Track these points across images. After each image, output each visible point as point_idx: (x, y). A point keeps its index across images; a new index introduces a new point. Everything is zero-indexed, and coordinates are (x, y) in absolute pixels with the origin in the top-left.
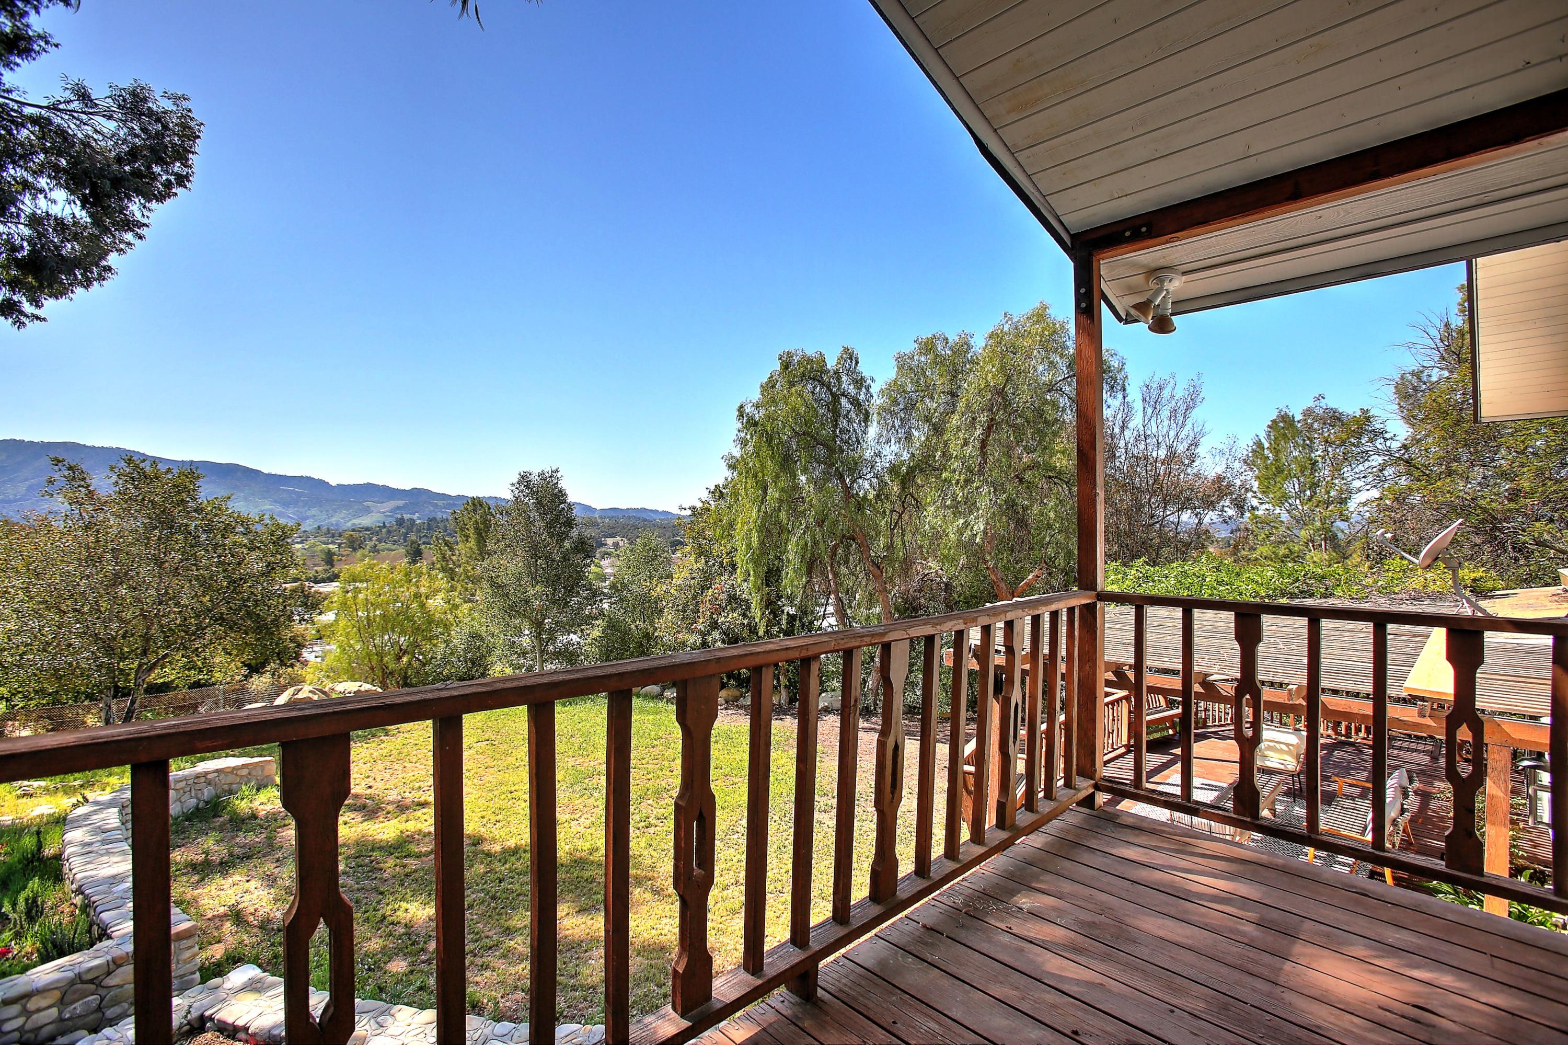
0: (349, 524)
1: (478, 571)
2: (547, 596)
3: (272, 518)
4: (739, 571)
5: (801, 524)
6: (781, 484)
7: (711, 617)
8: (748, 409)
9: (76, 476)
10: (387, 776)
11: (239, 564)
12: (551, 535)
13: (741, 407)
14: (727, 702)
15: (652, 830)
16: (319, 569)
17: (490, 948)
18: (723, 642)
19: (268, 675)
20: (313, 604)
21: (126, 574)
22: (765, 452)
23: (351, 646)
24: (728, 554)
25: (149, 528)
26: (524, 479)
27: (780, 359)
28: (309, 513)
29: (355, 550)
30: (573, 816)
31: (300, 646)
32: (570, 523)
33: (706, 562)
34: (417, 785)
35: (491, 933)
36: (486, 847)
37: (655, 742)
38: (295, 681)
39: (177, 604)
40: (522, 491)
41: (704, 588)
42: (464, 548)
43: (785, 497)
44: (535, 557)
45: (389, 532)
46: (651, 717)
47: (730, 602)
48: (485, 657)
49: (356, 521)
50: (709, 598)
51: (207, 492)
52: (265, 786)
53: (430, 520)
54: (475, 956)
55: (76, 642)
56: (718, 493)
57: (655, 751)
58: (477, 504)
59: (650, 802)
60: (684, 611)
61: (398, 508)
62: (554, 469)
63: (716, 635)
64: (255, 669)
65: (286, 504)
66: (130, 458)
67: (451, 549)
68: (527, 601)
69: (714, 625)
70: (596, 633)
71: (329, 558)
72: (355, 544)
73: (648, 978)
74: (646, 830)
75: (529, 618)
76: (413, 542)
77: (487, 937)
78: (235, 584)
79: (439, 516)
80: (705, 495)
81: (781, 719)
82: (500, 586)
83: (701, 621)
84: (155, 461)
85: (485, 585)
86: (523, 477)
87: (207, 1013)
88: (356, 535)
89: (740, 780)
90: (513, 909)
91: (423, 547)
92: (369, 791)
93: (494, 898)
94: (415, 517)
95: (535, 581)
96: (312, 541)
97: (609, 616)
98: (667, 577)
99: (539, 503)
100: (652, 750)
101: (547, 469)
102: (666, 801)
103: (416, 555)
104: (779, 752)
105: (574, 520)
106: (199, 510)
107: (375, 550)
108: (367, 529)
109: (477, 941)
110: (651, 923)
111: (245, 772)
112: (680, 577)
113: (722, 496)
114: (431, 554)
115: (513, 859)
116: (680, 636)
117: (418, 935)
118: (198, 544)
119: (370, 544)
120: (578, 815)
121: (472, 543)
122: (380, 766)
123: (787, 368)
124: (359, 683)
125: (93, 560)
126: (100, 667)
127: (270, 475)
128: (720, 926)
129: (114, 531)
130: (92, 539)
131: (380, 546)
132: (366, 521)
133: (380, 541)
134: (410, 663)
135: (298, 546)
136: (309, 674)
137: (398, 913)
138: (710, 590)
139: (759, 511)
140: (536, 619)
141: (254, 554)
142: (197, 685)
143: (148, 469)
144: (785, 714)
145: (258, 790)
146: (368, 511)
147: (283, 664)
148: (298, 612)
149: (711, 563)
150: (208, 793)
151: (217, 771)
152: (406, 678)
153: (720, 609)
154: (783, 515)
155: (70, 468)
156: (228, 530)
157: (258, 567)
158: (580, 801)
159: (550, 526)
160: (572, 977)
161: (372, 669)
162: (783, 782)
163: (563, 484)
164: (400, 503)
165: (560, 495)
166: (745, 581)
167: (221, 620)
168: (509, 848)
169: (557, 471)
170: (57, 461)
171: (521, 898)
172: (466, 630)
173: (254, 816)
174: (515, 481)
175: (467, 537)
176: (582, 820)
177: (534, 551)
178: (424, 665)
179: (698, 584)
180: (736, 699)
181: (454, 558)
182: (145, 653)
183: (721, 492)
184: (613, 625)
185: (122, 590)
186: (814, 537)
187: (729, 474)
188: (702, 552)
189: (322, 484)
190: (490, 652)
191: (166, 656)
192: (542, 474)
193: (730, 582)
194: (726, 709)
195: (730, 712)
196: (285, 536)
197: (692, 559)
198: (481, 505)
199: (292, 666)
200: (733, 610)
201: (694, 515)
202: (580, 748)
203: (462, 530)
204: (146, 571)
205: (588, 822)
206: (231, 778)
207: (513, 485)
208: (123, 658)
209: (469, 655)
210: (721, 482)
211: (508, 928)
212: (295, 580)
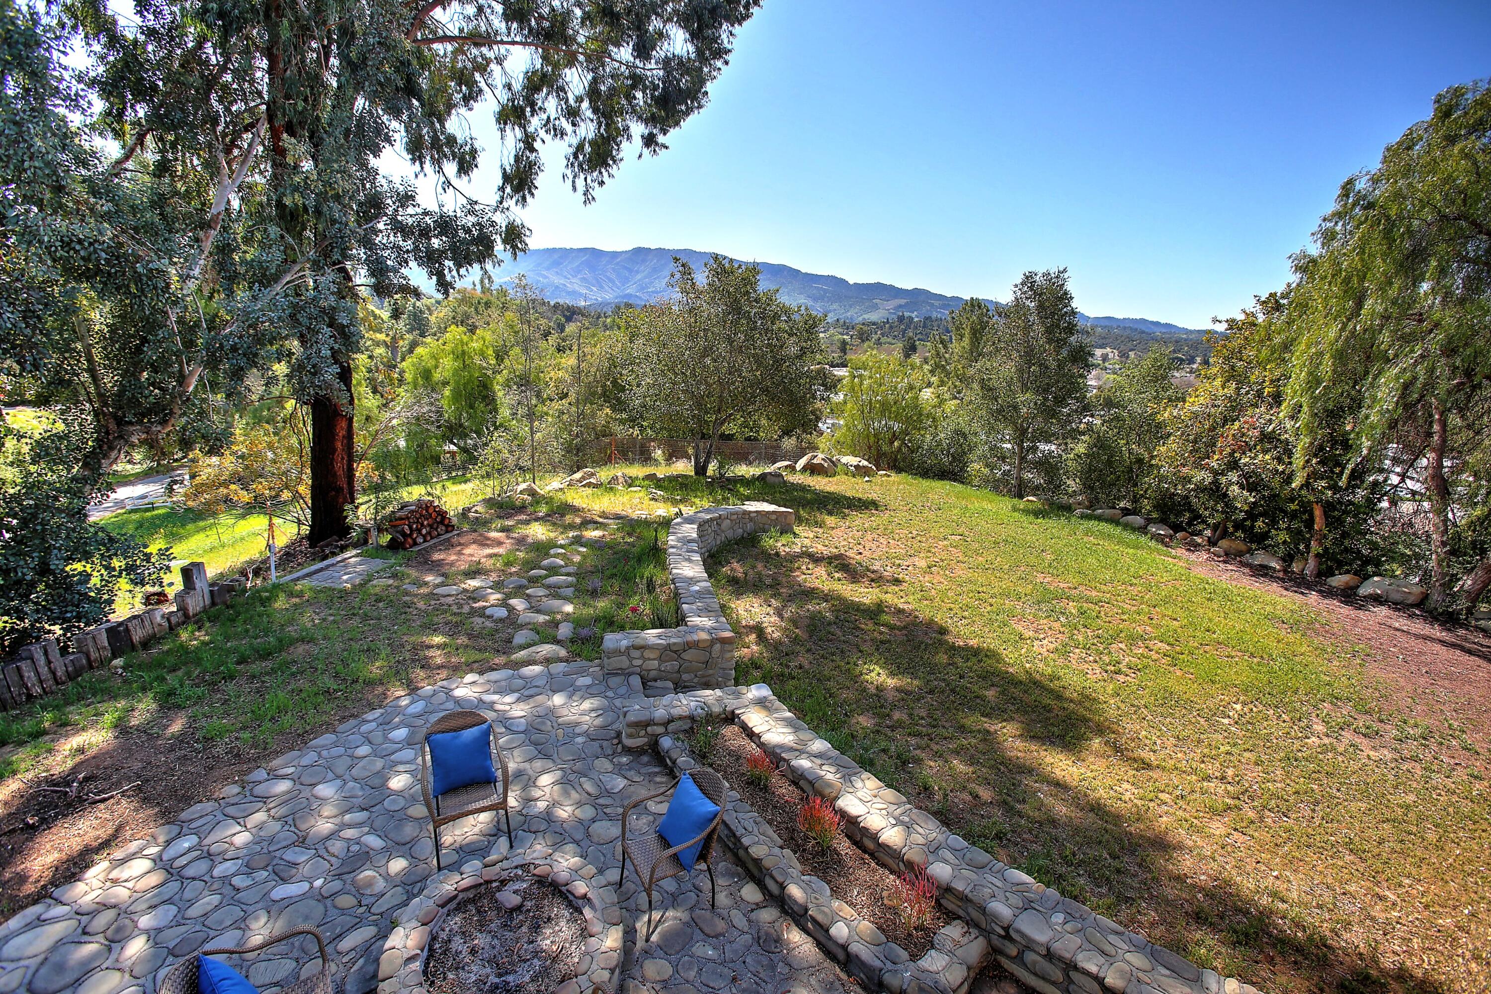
0: (860, 319)
1: (971, 372)
2: (1036, 404)
3: (807, 309)
4: (1284, 405)
5: (1412, 351)
6: (1393, 292)
7: (1231, 454)
8: (1361, 185)
9: (686, 271)
10: (874, 546)
11: (782, 347)
12: (1049, 341)
13: (1351, 182)
14: (1227, 554)
15: (1121, 678)
16: (835, 355)
17: (945, 738)
18: (1242, 487)
19: (794, 438)
20: (832, 385)
21: (711, 349)
22: (1376, 246)
23: (855, 426)
24: (1272, 381)
25: (726, 314)
26: (1029, 279)
27: (1437, 101)
28: (831, 308)
29: (863, 341)
30: (1037, 635)
31: (818, 419)
32: (1071, 329)
33: (1238, 389)
34: (897, 562)
35: (947, 725)
36: (950, 639)
37: (1134, 581)
38: (814, 448)
39: (739, 376)
40: (1025, 293)
41: (1226, 420)
42: (958, 347)
43: (1394, 311)
44: (1030, 364)
45: (891, 327)
46: (1131, 551)
47: (1261, 441)
48: (965, 453)
49: (866, 316)
50: (1232, 432)
51: (764, 285)
52: (786, 532)
53: (926, 319)
54: (931, 740)
55: (682, 397)
56: (1273, 304)
57: (1134, 591)
58: (975, 304)
59: (1122, 646)
60: (1195, 442)
61: (900, 306)
62: (1061, 269)
63: (1233, 476)
64: (787, 433)
65: (815, 299)
66: (716, 257)
67: (945, 347)
68: (1015, 408)
69: (1234, 465)
70: (1081, 449)
71: (844, 347)
72: (863, 337)
73: (1100, 842)
74: (1114, 676)
75: (1015, 424)
76: (910, 338)
77: (944, 727)
78: (778, 362)
79: (934, 315)
80: (1251, 305)
81: (1302, 593)
82: (991, 389)
83: (1216, 457)
84: (731, 261)
85: (975, 386)
86: (1027, 277)
87: (737, 712)
88: (865, 328)
89: (1239, 654)
90: (969, 708)
91: (917, 343)
92: (858, 557)
93: (953, 691)
94: (913, 315)
95: (1025, 388)
96: (832, 331)
97: (1098, 433)
98: (1178, 399)
99: (1041, 307)
100: (1129, 588)
101: (1053, 271)
102: (1141, 651)
103: (911, 349)
104: (1298, 636)
105: (1076, 325)
106: (757, 301)
107: (878, 343)
108: (874, 324)
109: (934, 727)
110: (1109, 782)
111: (774, 517)
112: (1195, 403)
113: (1278, 307)
114: (926, 349)
115: (974, 660)
116: (1185, 470)
117: (886, 700)
118: (755, 328)
119: (875, 337)
120: (1042, 636)
121: (966, 342)
122: (869, 536)
123: (1447, 114)
124: (858, 459)
125: (691, 336)
126: (693, 416)
127: (806, 274)
128: (1195, 821)
129: (705, 314)
130: (693, 320)
131: (883, 340)
132: (873, 317)
133: (883, 335)
134: (900, 448)
135: (822, 335)
136: (822, 443)
137: (873, 674)
138: (1237, 423)
139: (1343, 329)
140: (1022, 425)
141: (793, 339)
142: (748, 439)
143: (727, 265)
144: (1309, 588)
145: (781, 534)
146: (875, 307)
147: (804, 431)
148: (820, 391)
149: (1243, 391)
150: (750, 526)
151: (757, 512)
152: (896, 460)
153: (1246, 448)
154: (1385, 337)
155: (683, 265)
156: (776, 317)
157: (794, 350)
158: (1045, 621)
159: (1049, 331)
160: (1019, 801)
161: (870, 448)
162: (1301, 676)
163: (1070, 287)
164: (903, 302)
165: (1066, 298)
166: (1292, 417)
167: (765, 390)
168: (972, 647)
169: (1065, 271)
170: (676, 260)
171: (978, 701)
172: (952, 427)
173: (777, 554)
174: (1019, 281)
175: (962, 336)
176: (1045, 642)
177: (1029, 355)
178: (913, 452)
179: (1221, 413)
180: (1240, 554)
181: (947, 356)
182: (719, 411)
183: (1277, 301)
184: (1100, 444)
185: (708, 361)
186: (1431, 370)
187: (1294, 278)
188: (1232, 375)
189: (843, 282)
190: (970, 450)
191: (731, 415)
192: (1046, 275)
193: (1268, 417)
194: (1225, 562)
195: (1230, 567)
196: (814, 325)
197: (1218, 382)
198: (980, 307)
199: (811, 434)
200: (1264, 452)
201: (1231, 328)
202: (1050, 565)
203: (958, 329)
204: (722, 348)
205: (1051, 646)
206: (764, 520)
207: (1016, 286)
208: (707, 413)
209: (952, 450)
210: (1280, 289)
211: (963, 726)
212: (819, 363)
